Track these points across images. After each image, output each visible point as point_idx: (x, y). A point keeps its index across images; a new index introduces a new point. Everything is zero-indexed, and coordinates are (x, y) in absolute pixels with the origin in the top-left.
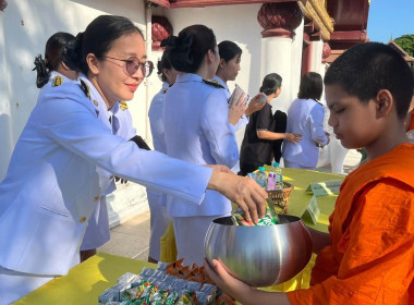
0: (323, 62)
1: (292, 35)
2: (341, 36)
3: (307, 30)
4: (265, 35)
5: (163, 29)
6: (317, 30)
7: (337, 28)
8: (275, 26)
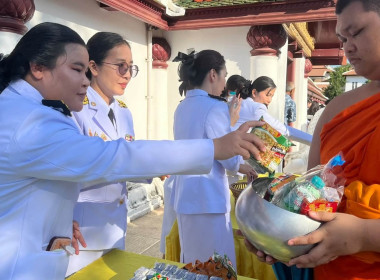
0: (306, 77)
1: (278, 53)
2: (321, 53)
3: (291, 49)
4: (254, 54)
5: (162, 49)
6: (299, 48)
7: (318, 46)
8: (262, 46)
